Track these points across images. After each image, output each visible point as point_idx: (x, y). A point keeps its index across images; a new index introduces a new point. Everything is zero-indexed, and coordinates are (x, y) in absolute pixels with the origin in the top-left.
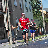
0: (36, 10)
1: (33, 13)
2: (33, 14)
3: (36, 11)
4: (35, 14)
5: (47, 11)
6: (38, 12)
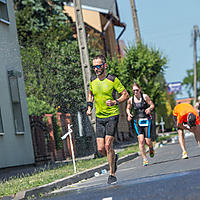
0: (39, 7)
1: (22, 22)
2: (19, 33)
3: (37, 14)
4: (30, 33)
5: (106, 12)
6: (50, 18)
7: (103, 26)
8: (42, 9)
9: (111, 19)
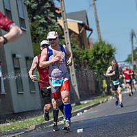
0: (43, 21)
1: (34, 29)
2: (32, 35)
3: (42, 25)
4: (38, 35)
5: (81, 22)
6: (49, 27)
7: (80, 31)
8: (45, 21)
9: (84, 26)
